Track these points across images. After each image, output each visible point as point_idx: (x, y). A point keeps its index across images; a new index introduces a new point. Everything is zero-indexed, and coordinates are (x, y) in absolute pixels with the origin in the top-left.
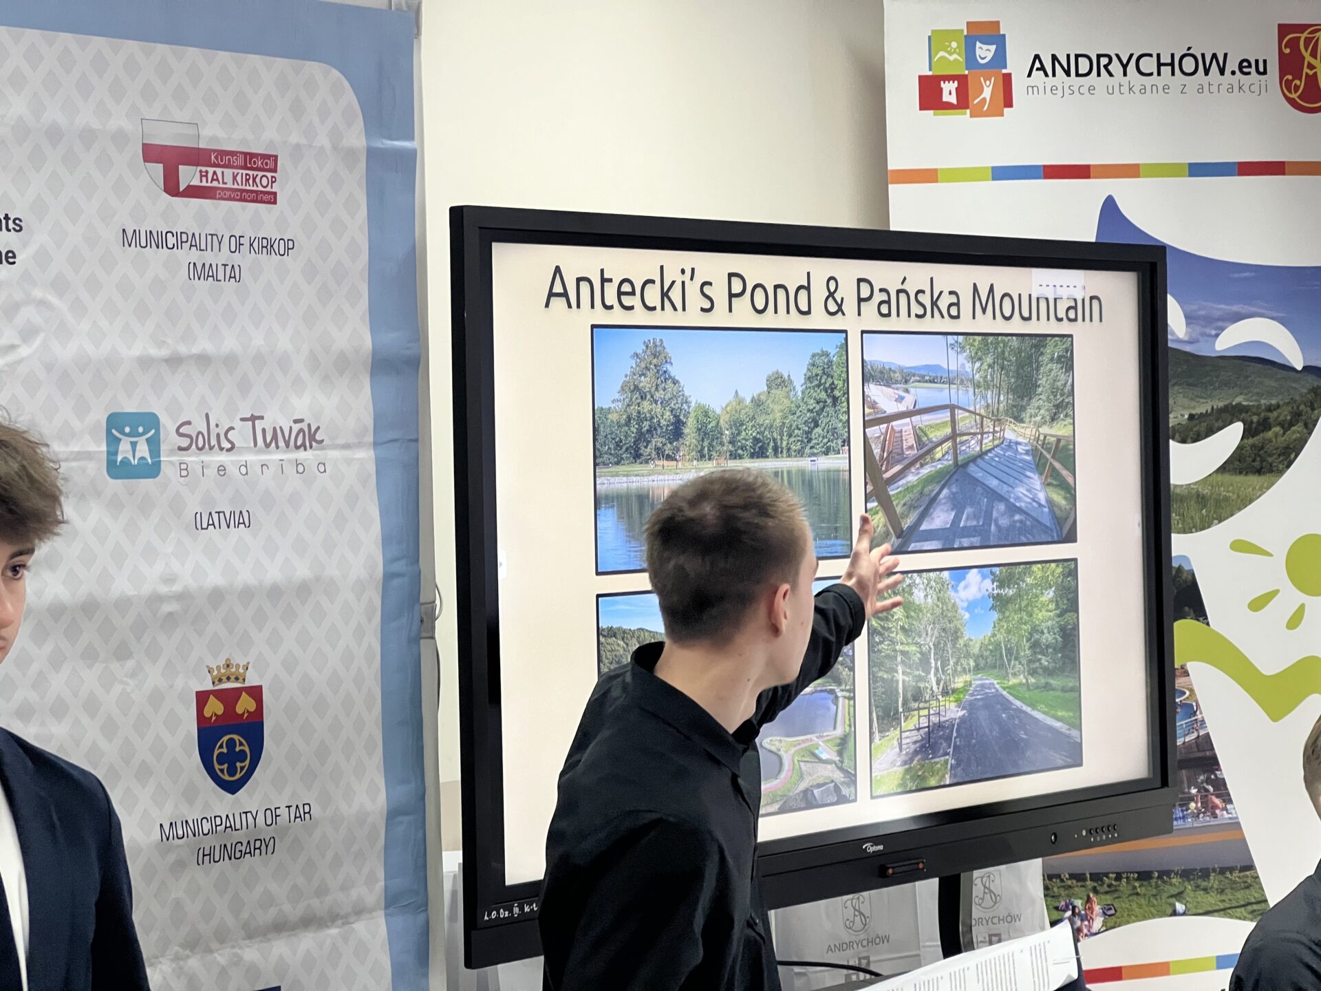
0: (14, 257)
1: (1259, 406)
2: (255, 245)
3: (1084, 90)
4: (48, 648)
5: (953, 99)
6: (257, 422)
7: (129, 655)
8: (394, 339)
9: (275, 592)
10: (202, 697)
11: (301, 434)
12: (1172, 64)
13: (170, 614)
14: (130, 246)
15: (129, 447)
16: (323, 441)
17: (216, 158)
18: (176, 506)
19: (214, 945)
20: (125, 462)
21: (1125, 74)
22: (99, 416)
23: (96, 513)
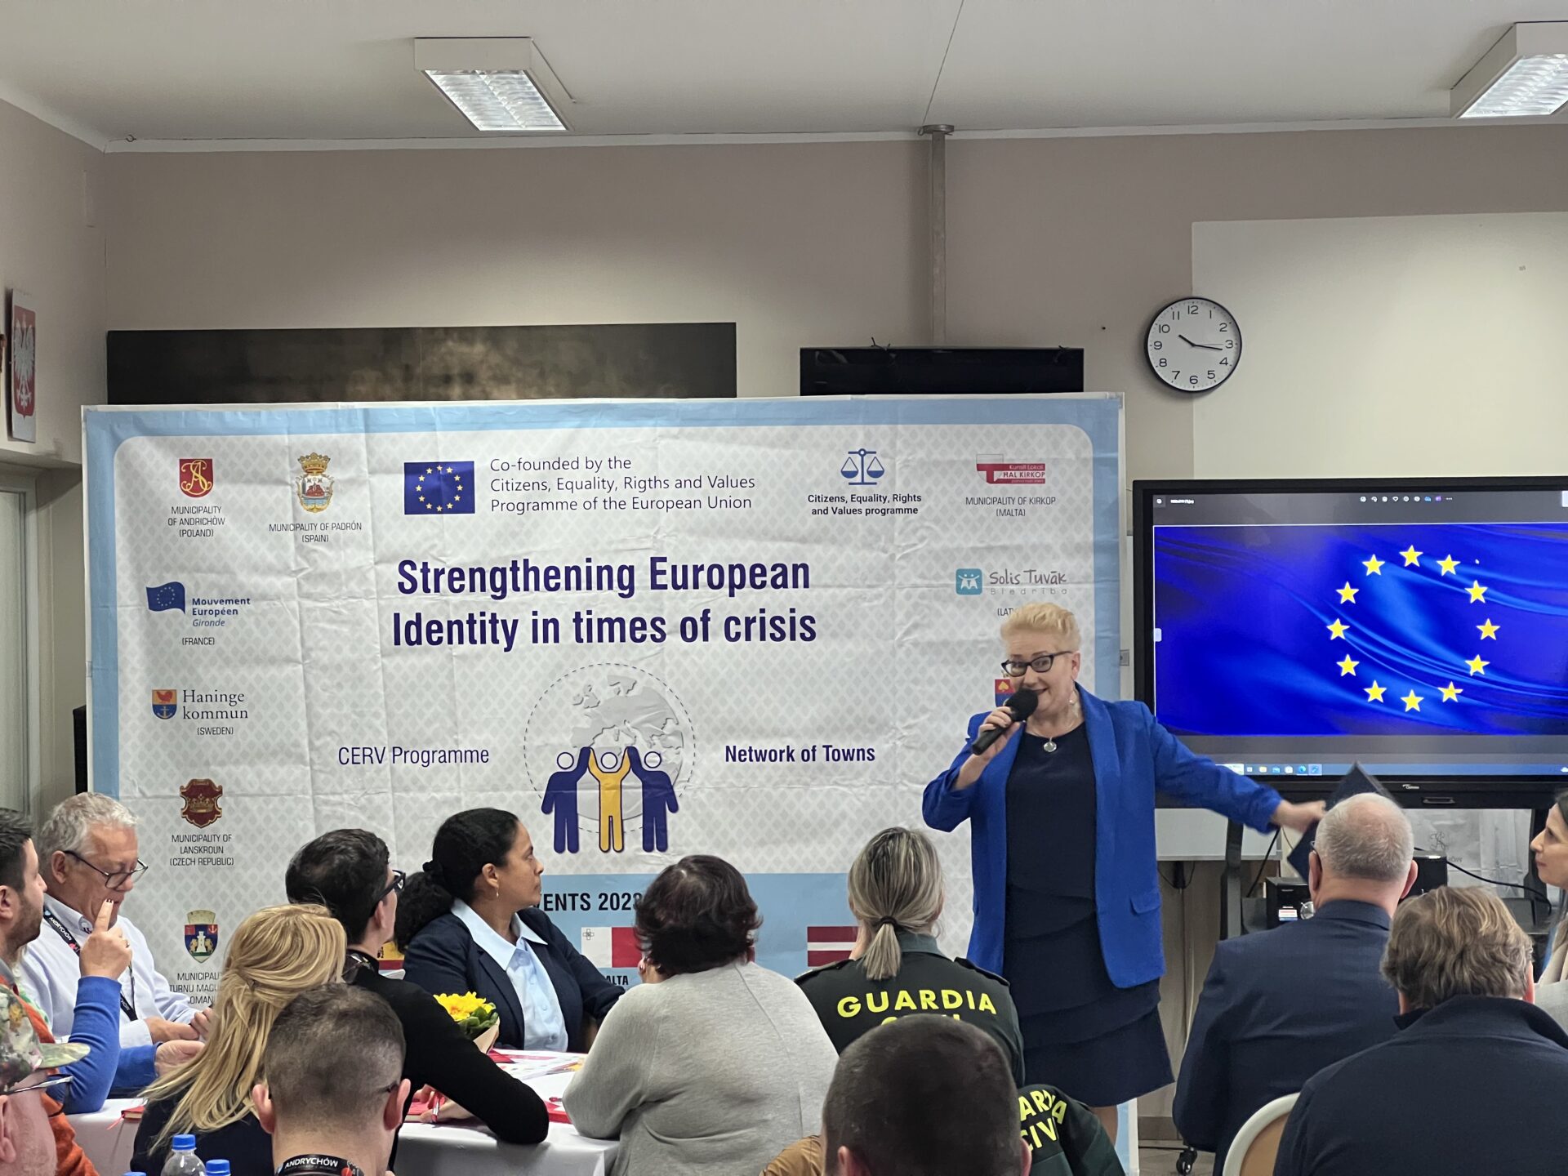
0: (917, 510)
2: (1033, 501)
4: (926, 658)
6: (1032, 572)
7: (963, 663)
10: (998, 682)
11: (1055, 578)
14: (969, 504)
15: (967, 582)
16: (1066, 580)
17: (1013, 467)
18: (989, 605)
20: (965, 588)
22: (953, 570)
23: (951, 607)
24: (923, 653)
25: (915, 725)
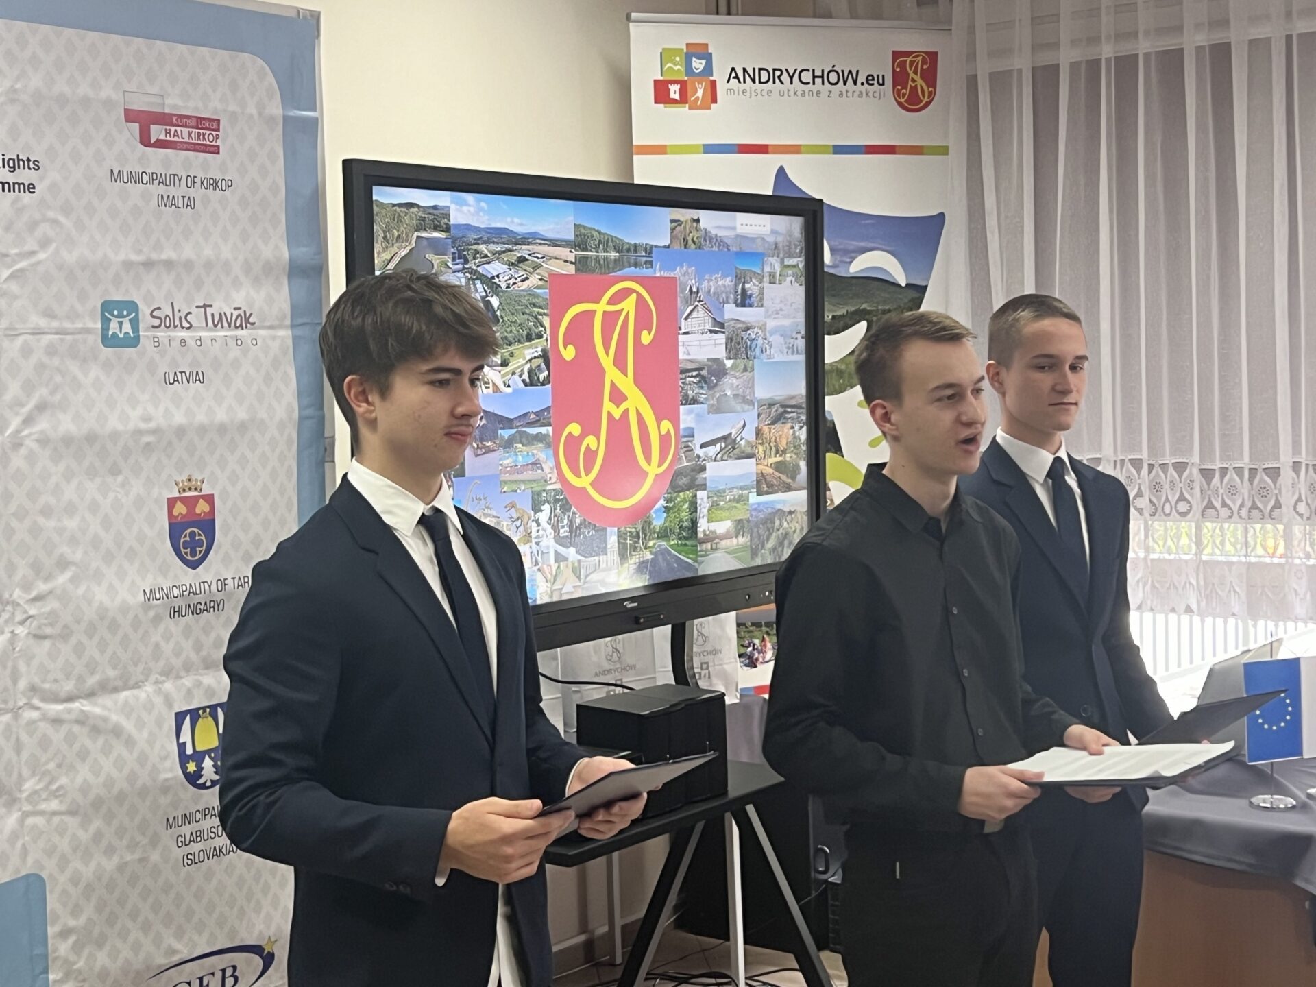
0: (34, 188)
1: (878, 310)
2: (205, 183)
3: (765, 93)
4: (61, 467)
5: (677, 97)
6: (208, 309)
7: (119, 472)
8: (305, 252)
9: (222, 429)
10: (172, 502)
11: (239, 319)
12: (822, 77)
13: (148, 444)
14: (116, 181)
15: (117, 325)
16: (253, 324)
17: (177, 120)
18: (152, 367)
19: (182, 673)
20: (114, 335)
21: (791, 83)
22: (96, 303)
23: (95, 371)
24: (56, 458)
25: (51, 592)
